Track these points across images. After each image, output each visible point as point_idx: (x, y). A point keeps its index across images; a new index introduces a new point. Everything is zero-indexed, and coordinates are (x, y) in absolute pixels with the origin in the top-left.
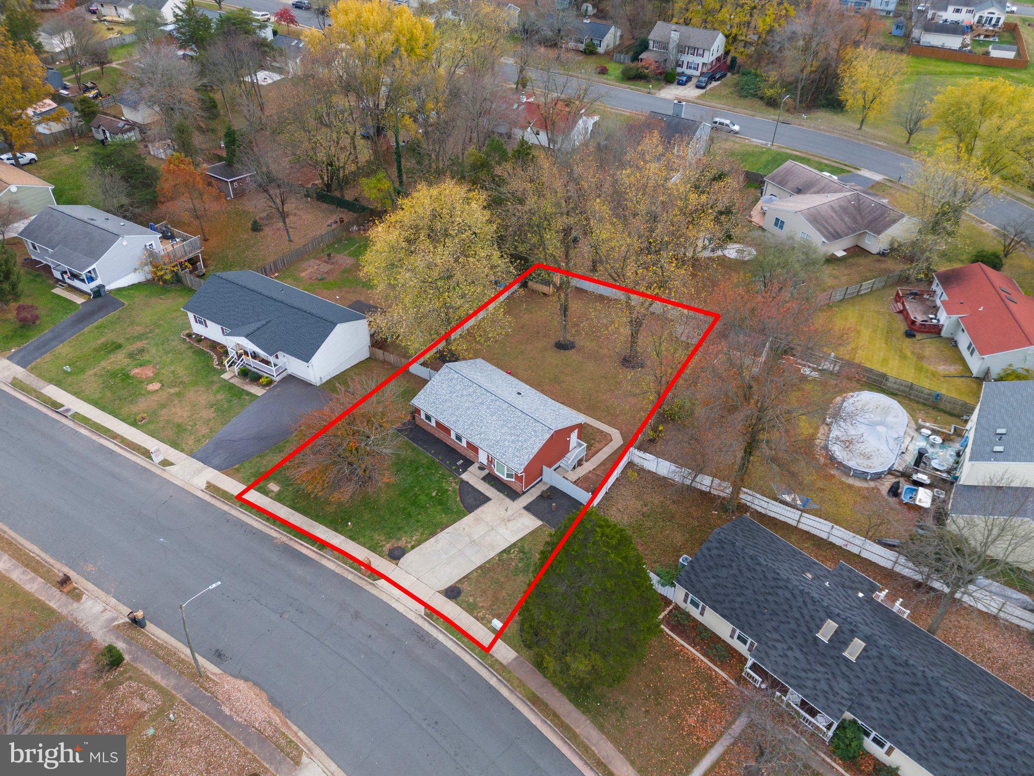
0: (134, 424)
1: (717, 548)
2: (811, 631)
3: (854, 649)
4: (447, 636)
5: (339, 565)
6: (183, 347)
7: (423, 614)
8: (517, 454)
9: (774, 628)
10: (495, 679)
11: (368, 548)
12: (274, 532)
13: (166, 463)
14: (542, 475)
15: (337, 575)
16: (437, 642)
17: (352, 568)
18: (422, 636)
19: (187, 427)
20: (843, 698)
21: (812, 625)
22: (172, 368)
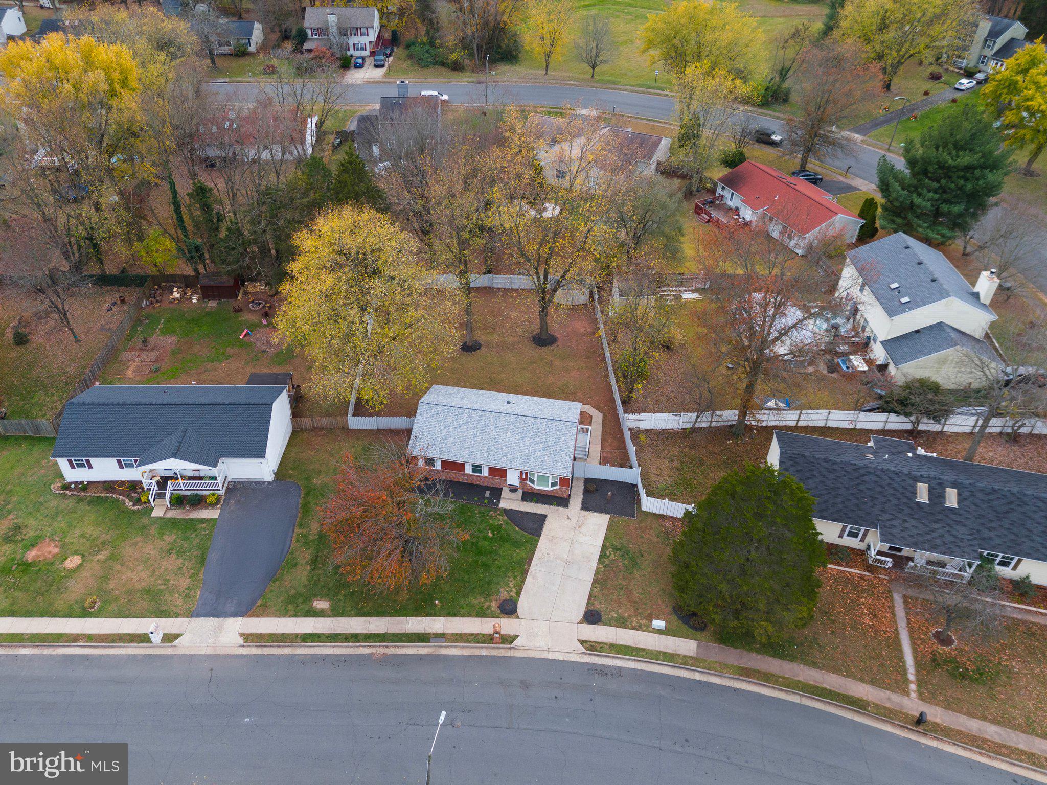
0: (85, 613)
1: (792, 465)
2: (910, 499)
3: (952, 498)
4: (623, 659)
5: (462, 647)
6: (71, 503)
7: (584, 651)
8: (556, 459)
9: (882, 511)
10: (697, 674)
11: (477, 616)
12: (364, 650)
13: (169, 638)
15: (470, 657)
16: (620, 669)
17: (478, 643)
18: (603, 671)
19: (159, 587)
20: (968, 540)
21: (908, 494)
22: (78, 532)
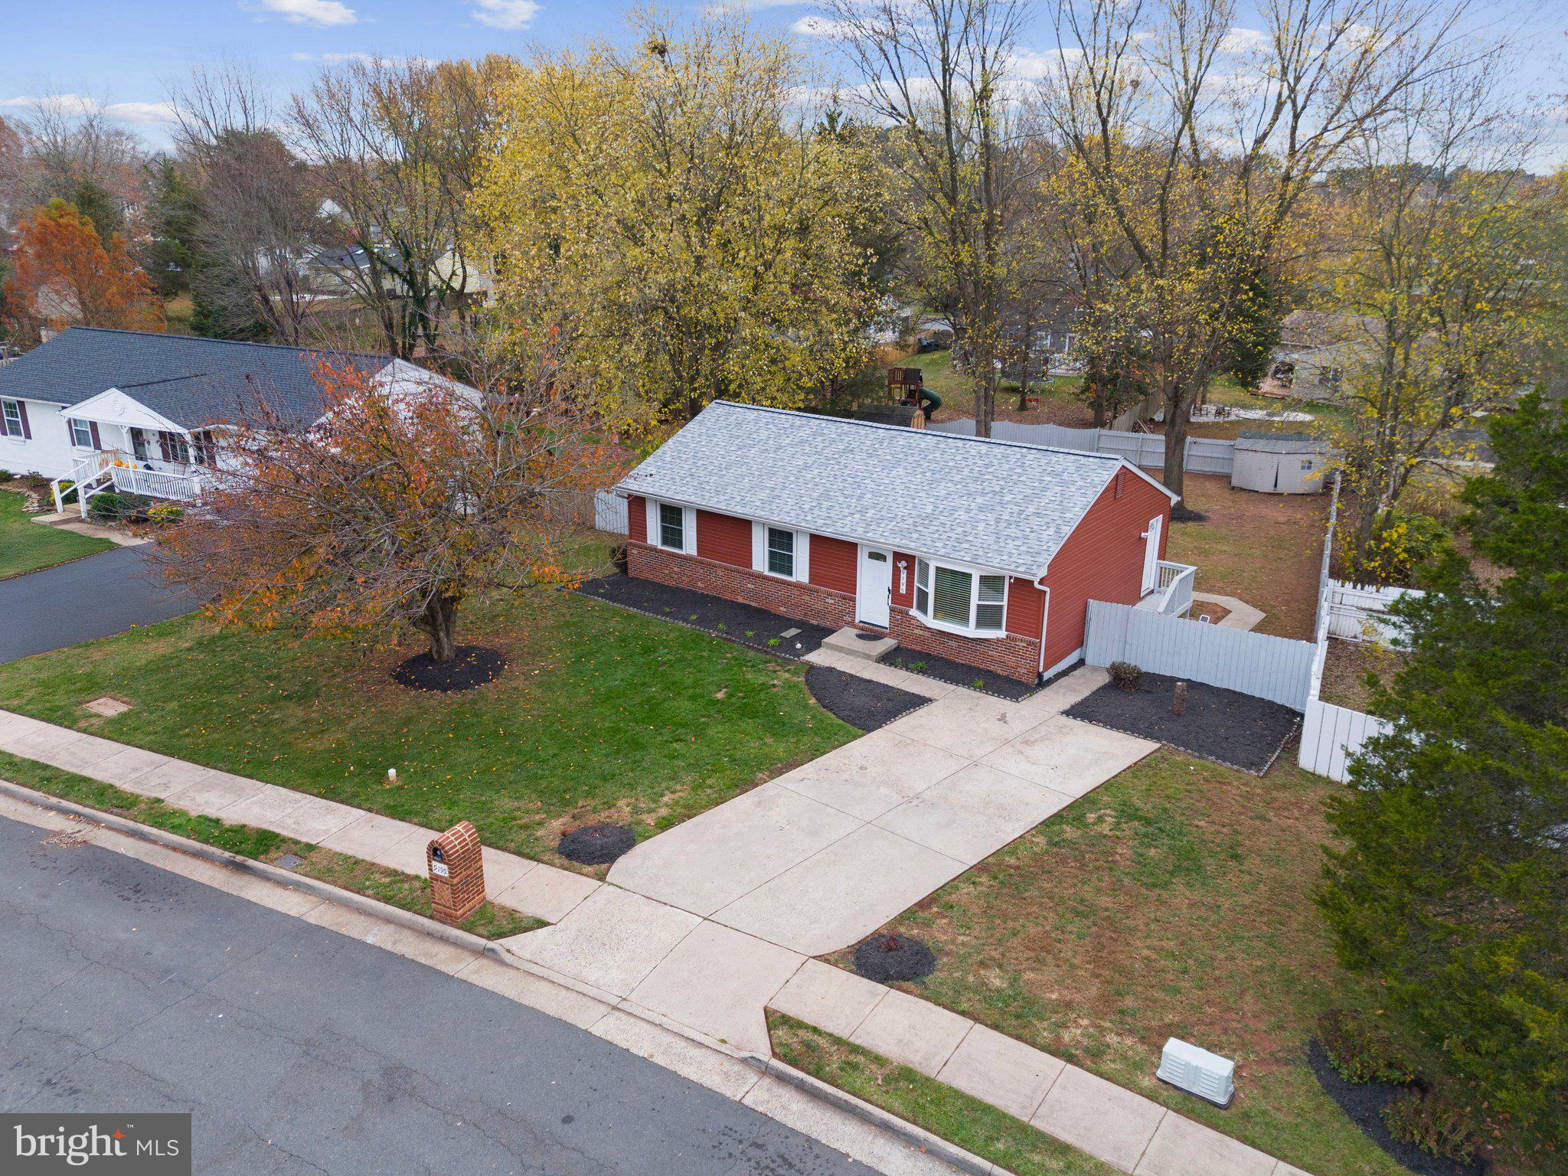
5: (330, 899)
7: (764, 1052)
14: (1080, 642)
15: (316, 931)
17: (387, 900)
